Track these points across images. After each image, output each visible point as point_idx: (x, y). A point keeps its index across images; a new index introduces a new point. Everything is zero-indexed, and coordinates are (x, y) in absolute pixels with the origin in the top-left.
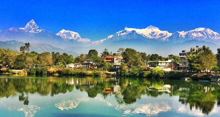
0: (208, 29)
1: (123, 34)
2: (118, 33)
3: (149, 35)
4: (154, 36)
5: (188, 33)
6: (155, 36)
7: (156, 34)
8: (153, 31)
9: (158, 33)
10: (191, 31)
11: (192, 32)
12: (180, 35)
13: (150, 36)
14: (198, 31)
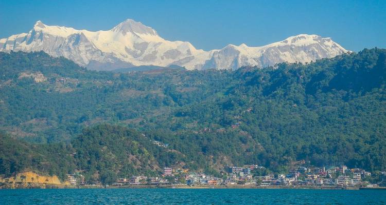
0: (329, 41)
1: (30, 45)
2: (7, 42)
3: (125, 53)
4: (145, 59)
5: (268, 50)
6: (152, 57)
7: (155, 52)
8: (140, 41)
9: (160, 47)
10: (276, 44)
11: (279, 47)
12: (240, 55)
13: (130, 57)
14: (299, 47)
